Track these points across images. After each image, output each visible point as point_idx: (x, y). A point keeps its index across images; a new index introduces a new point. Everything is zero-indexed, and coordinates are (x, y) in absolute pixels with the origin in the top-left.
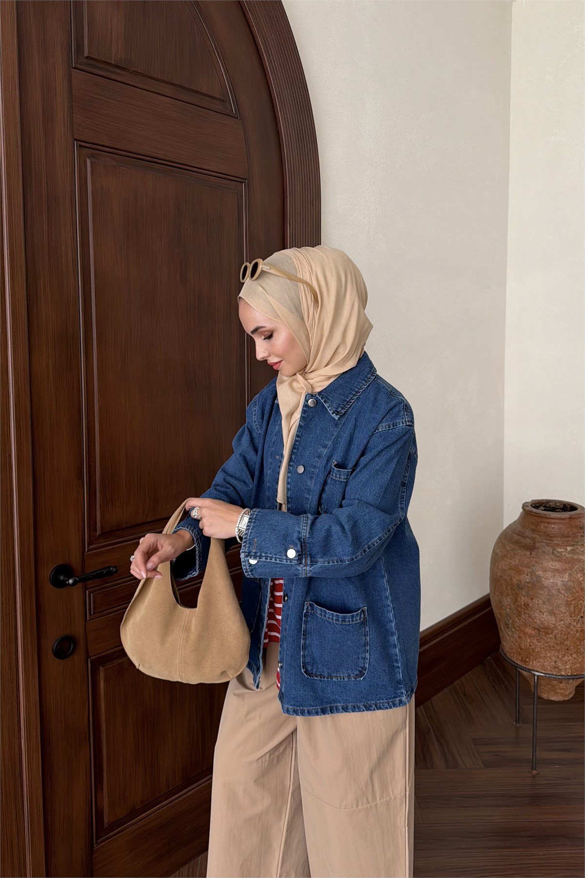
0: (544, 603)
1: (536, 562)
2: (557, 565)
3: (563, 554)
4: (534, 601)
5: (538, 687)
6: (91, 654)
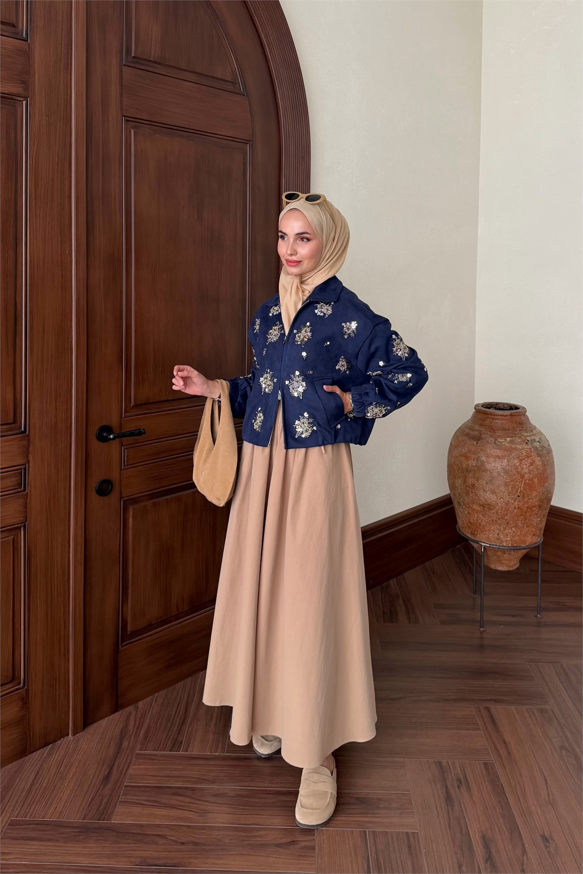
0: (487, 483)
1: (482, 450)
2: (498, 452)
3: (503, 443)
4: (479, 481)
5: (485, 556)
6: (123, 496)
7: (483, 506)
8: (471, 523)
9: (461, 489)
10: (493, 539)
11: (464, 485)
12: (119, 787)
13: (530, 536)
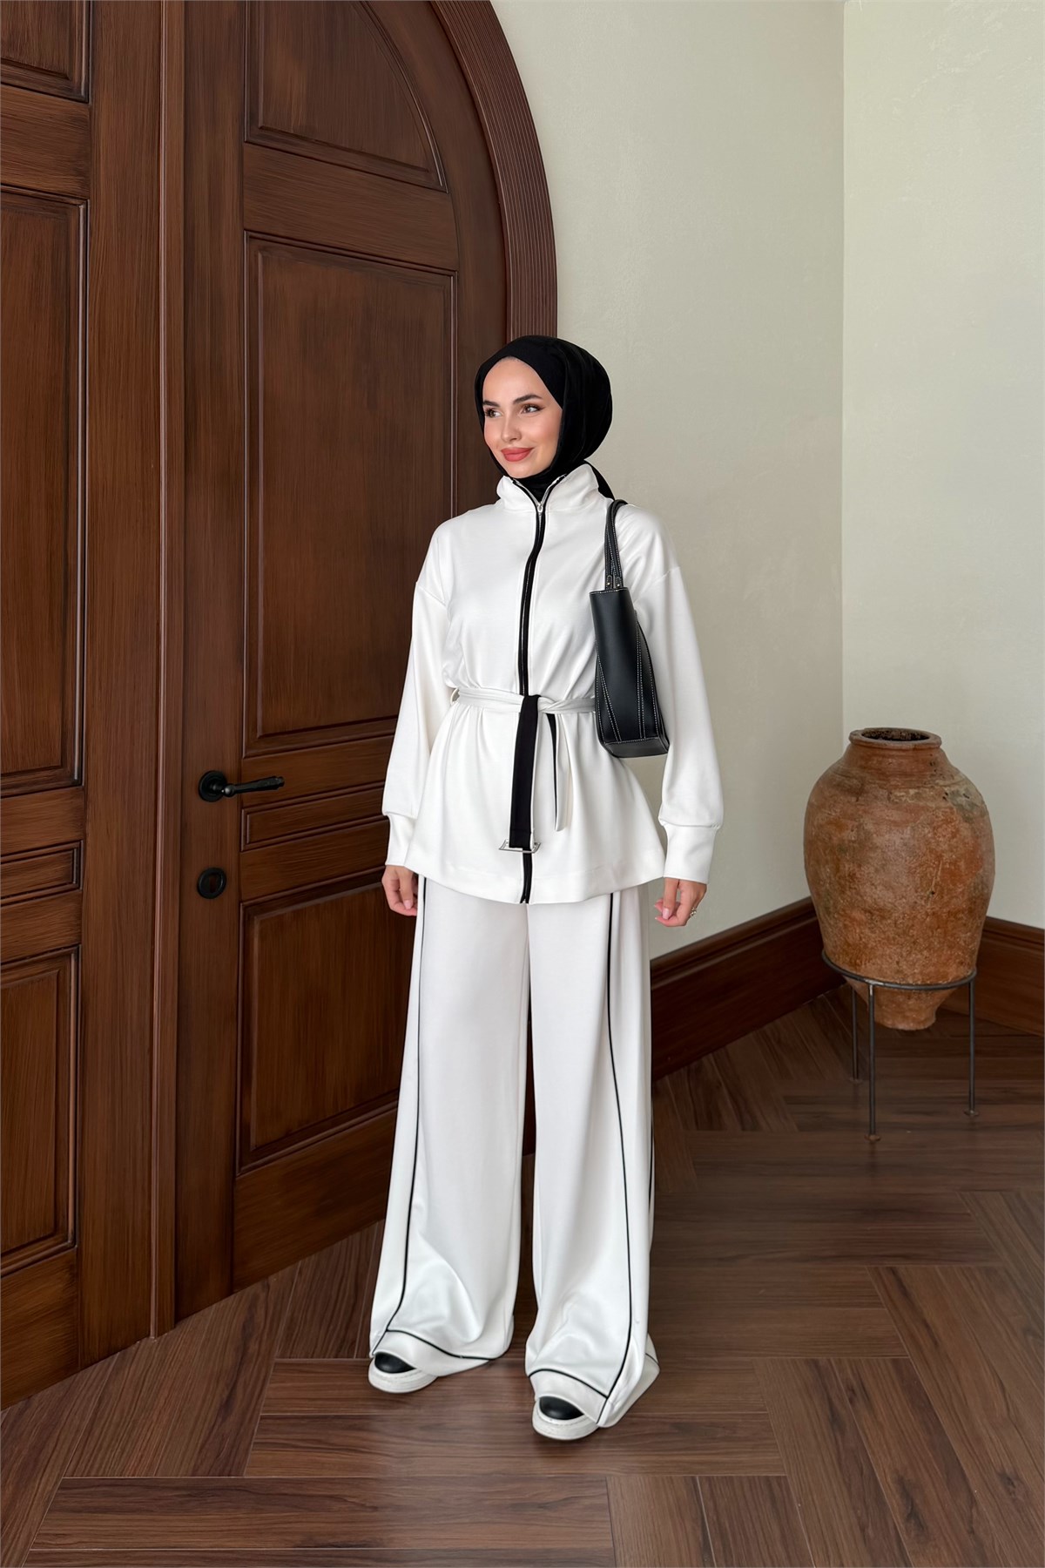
0: (877, 871)
1: (865, 812)
2: (896, 815)
3: (904, 799)
4: (862, 869)
5: (876, 1005)
6: (244, 898)
7: (871, 913)
8: (849, 945)
9: (830, 884)
10: (889, 972)
11: (835, 876)
12: (251, 1419)
13: (955, 966)
